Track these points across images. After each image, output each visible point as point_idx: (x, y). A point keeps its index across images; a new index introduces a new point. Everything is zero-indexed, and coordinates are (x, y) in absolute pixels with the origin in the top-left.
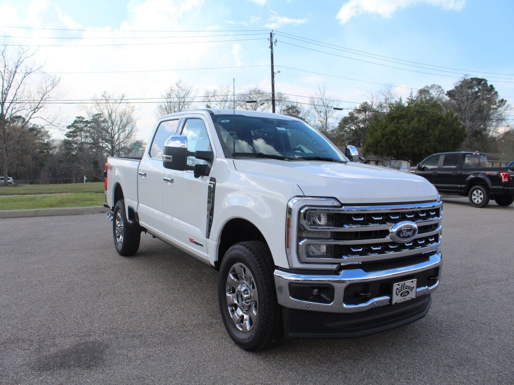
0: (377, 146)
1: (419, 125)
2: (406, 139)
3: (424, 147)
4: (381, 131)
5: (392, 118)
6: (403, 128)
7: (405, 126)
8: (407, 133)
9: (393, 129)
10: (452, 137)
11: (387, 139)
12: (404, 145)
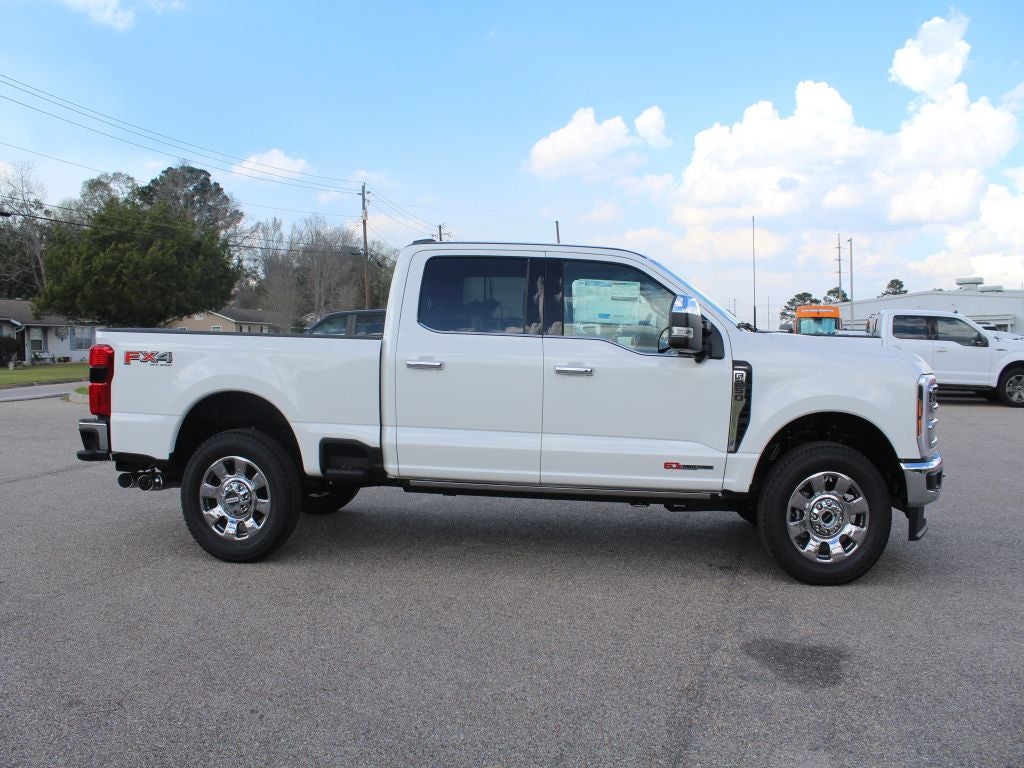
0: (74, 296)
1: (163, 255)
2: (138, 283)
3: (174, 299)
4: (79, 266)
5: (100, 240)
6: (130, 261)
7: (136, 256)
8: (140, 271)
9: (110, 261)
10: (224, 280)
11: (97, 282)
12: (134, 296)
